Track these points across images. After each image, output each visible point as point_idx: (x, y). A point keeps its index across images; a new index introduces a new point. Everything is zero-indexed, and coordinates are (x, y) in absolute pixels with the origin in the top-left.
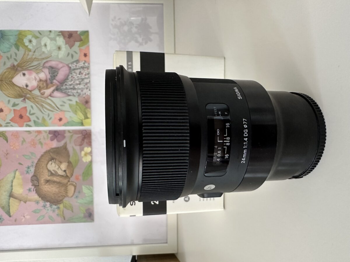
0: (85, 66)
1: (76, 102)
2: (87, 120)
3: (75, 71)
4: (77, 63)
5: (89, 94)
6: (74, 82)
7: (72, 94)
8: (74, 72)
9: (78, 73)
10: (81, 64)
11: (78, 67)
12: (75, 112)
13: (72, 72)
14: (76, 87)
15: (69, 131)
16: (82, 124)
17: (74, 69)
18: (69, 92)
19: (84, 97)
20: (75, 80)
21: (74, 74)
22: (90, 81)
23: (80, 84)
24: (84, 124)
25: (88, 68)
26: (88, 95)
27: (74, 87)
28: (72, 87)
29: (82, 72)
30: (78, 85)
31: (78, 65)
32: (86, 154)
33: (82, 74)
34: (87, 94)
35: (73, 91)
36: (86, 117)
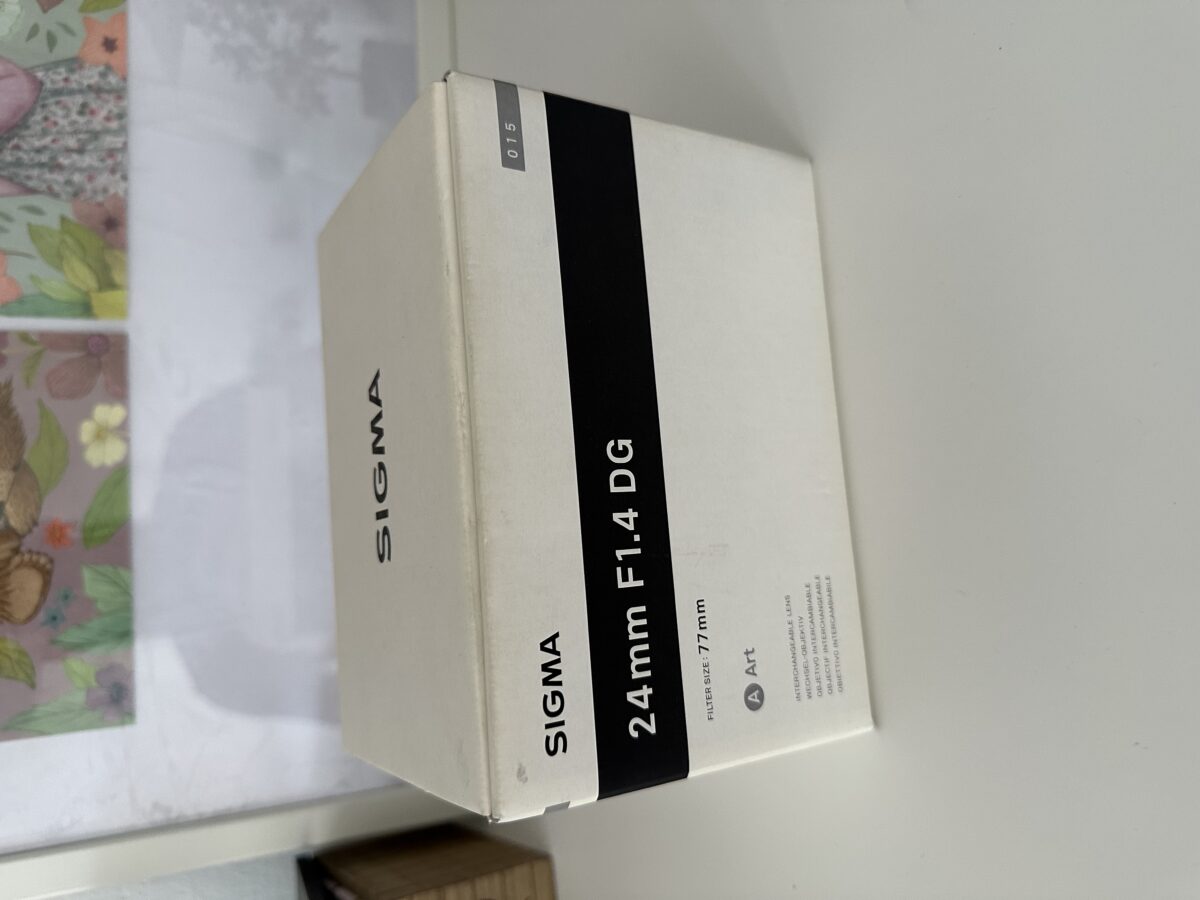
0: (110, 83)
1: (63, 219)
2: (110, 296)
3: (64, 99)
4: (72, 71)
5: (121, 193)
6: (54, 141)
7: (44, 187)
8: (58, 103)
9: (75, 109)
10: (90, 76)
11: (74, 86)
12: (57, 260)
13: (47, 102)
14: (64, 161)
15: (25, 337)
16: (86, 309)
17: (57, 93)
18: (29, 178)
19: (100, 205)
20: (58, 133)
21: (53, 108)
22: (125, 144)
23: (81, 151)
24: (96, 310)
25: (120, 94)
26: (115, 195)
27: (53, 158)
28: (44, 158)
29: (94, 105)
30: (75, 157)
31: (75, 77)
32: (101, 434)
33: (93, 113)
34: (112, 191)
35: (48, 176)
36: (107, 283)
